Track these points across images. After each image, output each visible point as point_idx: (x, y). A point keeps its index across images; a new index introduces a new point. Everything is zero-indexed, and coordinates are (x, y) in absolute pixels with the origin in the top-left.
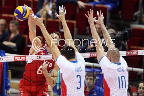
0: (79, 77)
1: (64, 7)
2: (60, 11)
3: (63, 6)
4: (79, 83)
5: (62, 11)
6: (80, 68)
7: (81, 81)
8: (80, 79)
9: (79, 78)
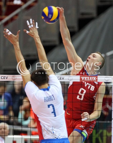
0: (51, 106)
1: (33, 20)
2: (30, 27)
3: (31, 20)
4: (53, 114)
5: (32, 26)
6: (52, 96)
7: (56, 111)
8: (54, 109)
9: (52, 108)
